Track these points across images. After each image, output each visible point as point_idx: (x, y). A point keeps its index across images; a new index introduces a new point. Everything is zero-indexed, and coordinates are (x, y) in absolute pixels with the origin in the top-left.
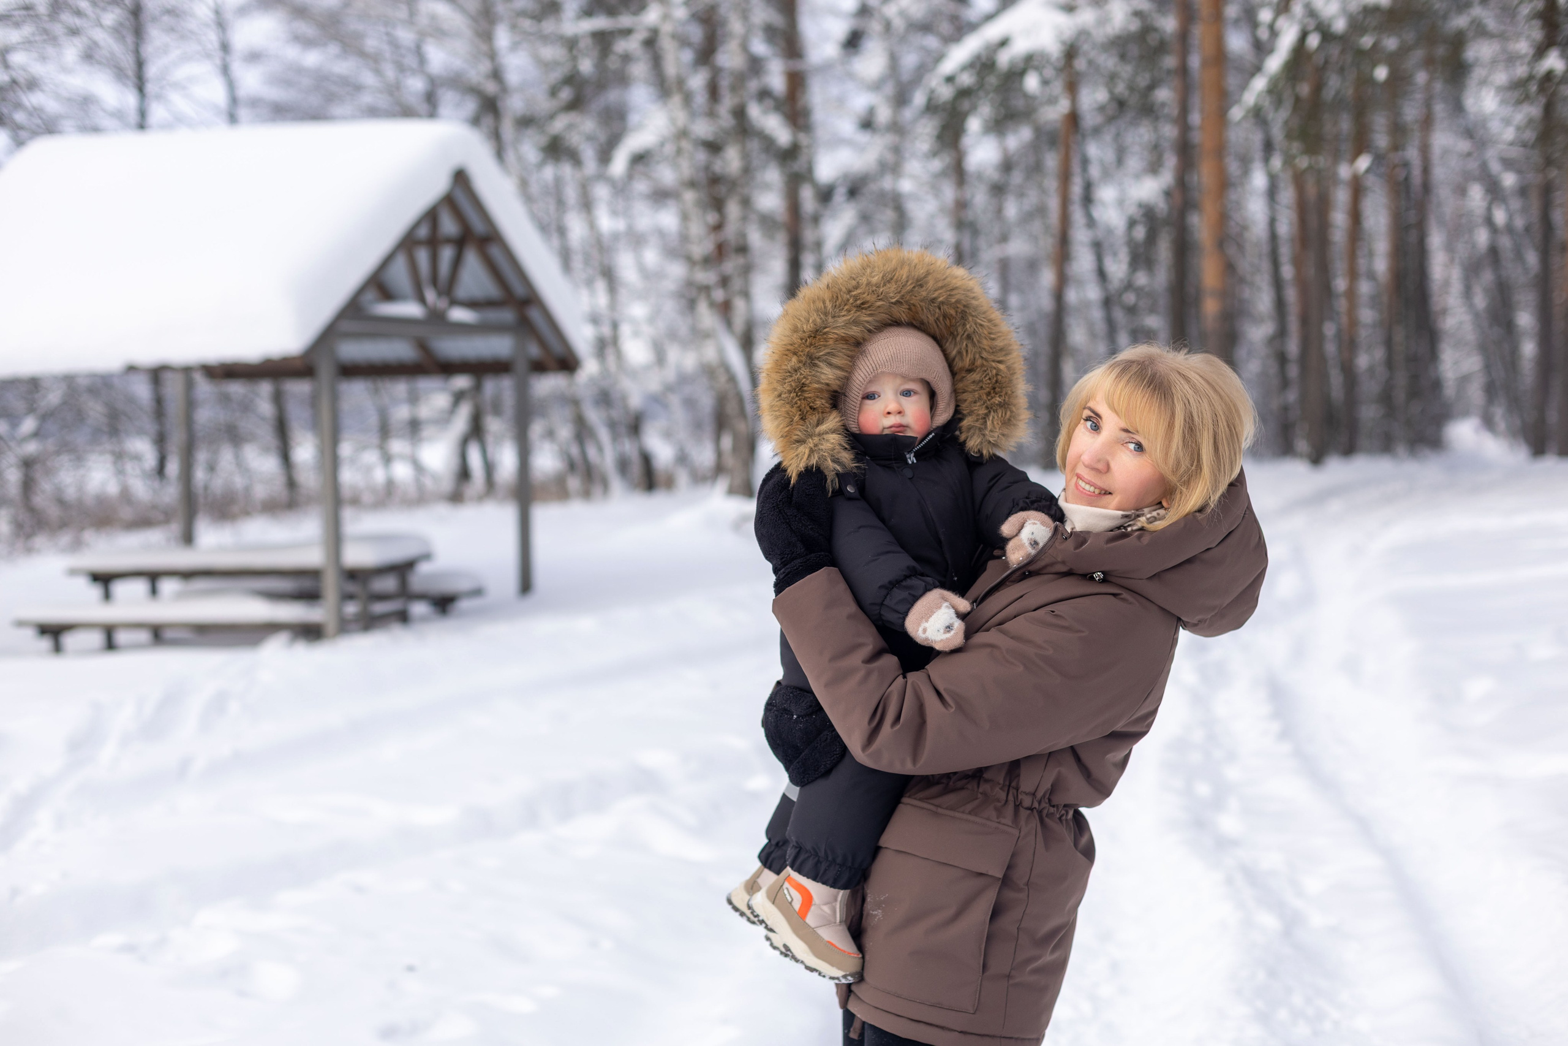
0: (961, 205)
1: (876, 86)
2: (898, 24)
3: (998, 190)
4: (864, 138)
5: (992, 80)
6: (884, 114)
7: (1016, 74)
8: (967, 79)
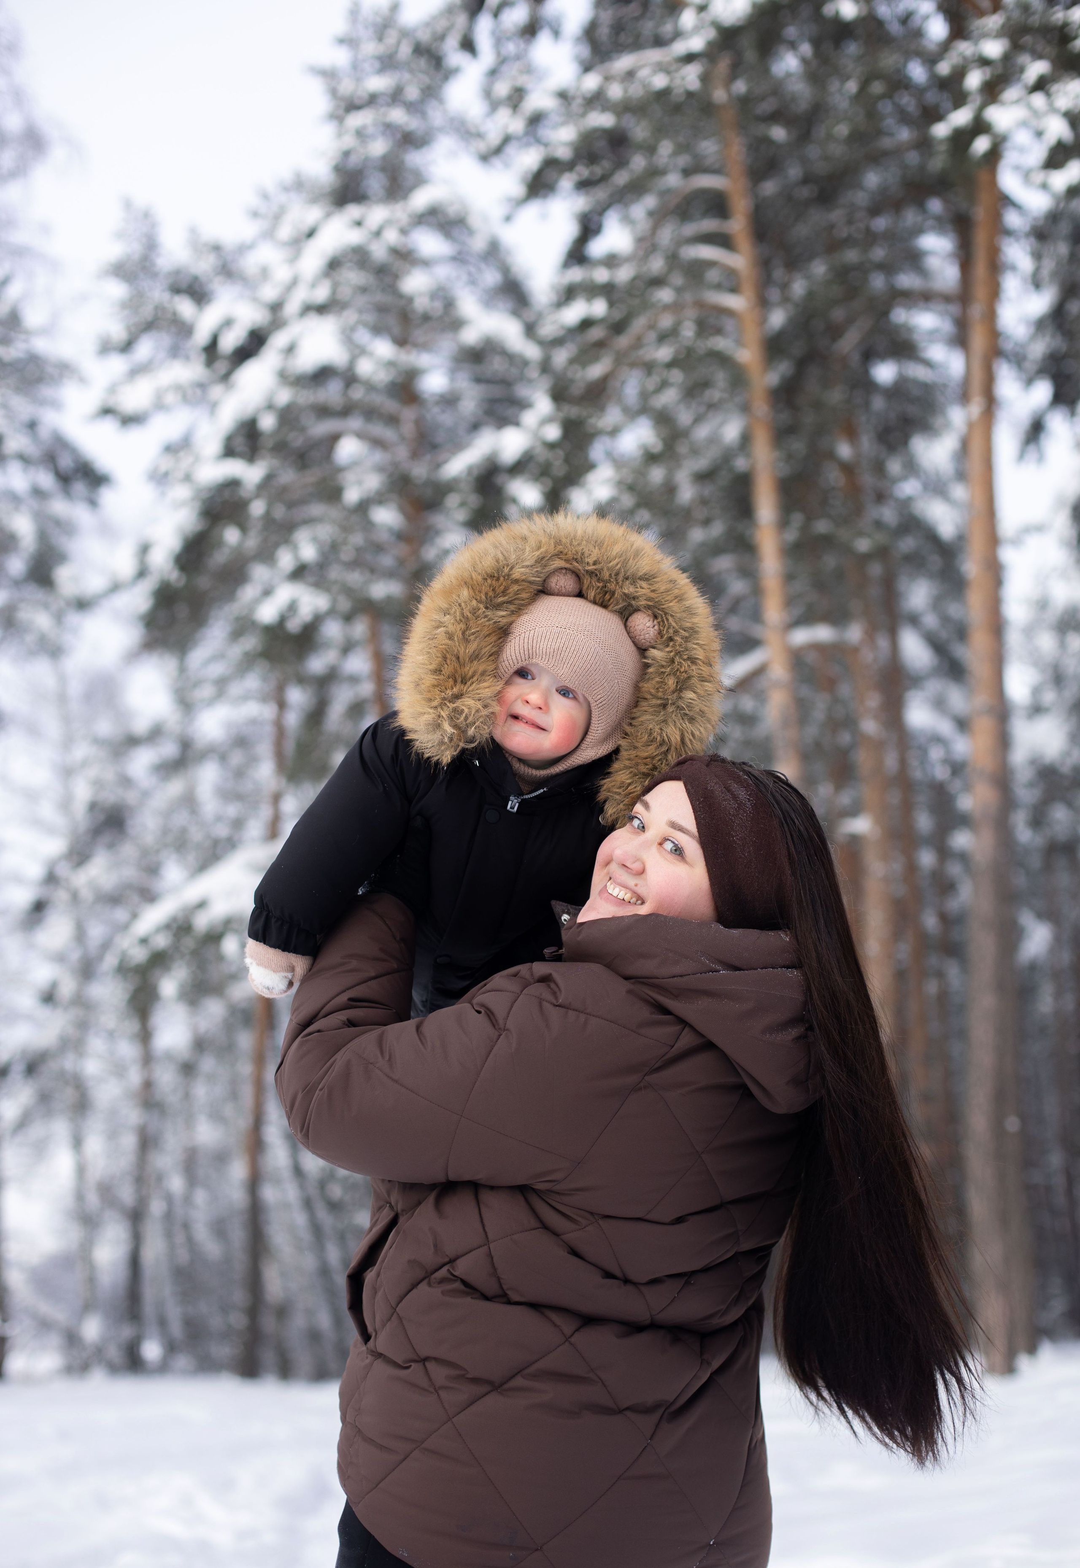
0: (148, 1085)
1: (60, 958)
2: (86, 894)
3: (188, 1069)
4: (44, 1012)
5: (189, 943)
6: (67, 987)
7: (214, 937)
8: (162, 941)
